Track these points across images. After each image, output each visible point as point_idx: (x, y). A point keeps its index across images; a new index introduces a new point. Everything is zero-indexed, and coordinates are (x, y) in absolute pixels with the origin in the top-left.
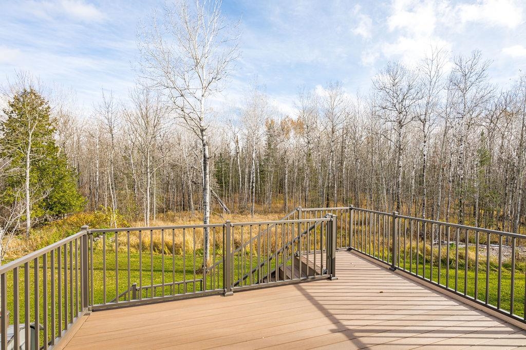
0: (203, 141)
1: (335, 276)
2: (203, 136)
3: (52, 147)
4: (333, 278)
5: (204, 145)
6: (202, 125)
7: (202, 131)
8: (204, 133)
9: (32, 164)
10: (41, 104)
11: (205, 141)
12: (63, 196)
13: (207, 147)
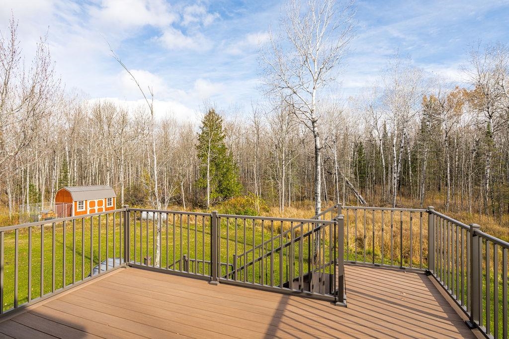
0: (314, 132)
1: (342, 302)
2: (314, 128)
3: (224, 148)
4: (338, 303)
5: (315, 136)
6: (313, 117)
7: (313, 122)
8: (315, 124)
9: (211, 161)
10: (218, 119)
11: (316, 133)
12: (228, 184)
13: (318, 138)
